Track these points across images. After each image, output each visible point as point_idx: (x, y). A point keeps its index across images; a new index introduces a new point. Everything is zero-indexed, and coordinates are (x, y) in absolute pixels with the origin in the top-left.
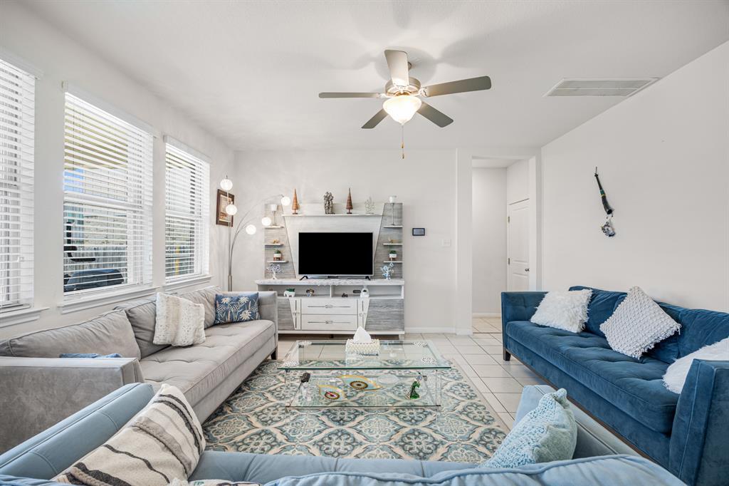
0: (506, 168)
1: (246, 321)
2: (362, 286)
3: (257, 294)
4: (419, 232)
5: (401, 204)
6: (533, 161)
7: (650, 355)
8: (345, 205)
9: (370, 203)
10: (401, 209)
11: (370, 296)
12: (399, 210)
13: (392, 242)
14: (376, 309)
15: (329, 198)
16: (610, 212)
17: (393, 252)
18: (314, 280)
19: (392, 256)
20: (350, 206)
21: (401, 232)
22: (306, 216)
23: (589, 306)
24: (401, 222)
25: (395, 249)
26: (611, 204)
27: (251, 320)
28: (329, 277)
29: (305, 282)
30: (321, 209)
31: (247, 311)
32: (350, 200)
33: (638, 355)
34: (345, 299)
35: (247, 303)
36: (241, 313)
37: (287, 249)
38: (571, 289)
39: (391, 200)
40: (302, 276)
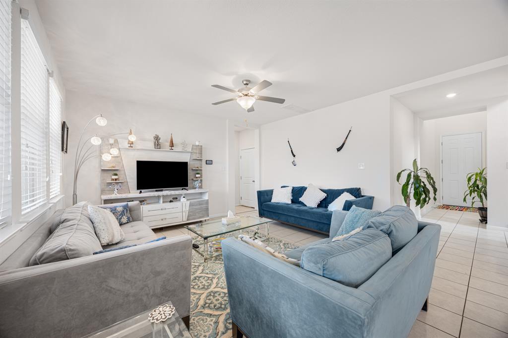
0: (239, 132)
1: (125, 224)
2: (181, 195)
3: (128, 204)
4: (209, 162)
5: (202, 146)
6: (257, 131)
7: (319, 206)
8: (168, 144)
9: (184, 144)
10: (202, 149)
11: (187, 200)
12: (200, 148)
13: (198, 168)
14: (194, 207)
15: (157, 138)
16: (294, 156)
17: (198, 174)
18: (146, 193)
19: (197, 176)
20: (172, 145)
21: (202, 162)
22: (138, 149)
23: (292, 193)
24: (201, 157)
25: (198, 171)
26: (295, 154)
27: (128, 223)
28: (156, 191)
29: (143, 195)
30: (151, 145)
31: (124, 217)
32: (172, 141)
33: (316, 206)
34: (172, 203)
35: (123, 211)
36: (121, 218)
37: (122, 172)
38: (282, 187)
39: (197, 144)
40: (139, 191)
